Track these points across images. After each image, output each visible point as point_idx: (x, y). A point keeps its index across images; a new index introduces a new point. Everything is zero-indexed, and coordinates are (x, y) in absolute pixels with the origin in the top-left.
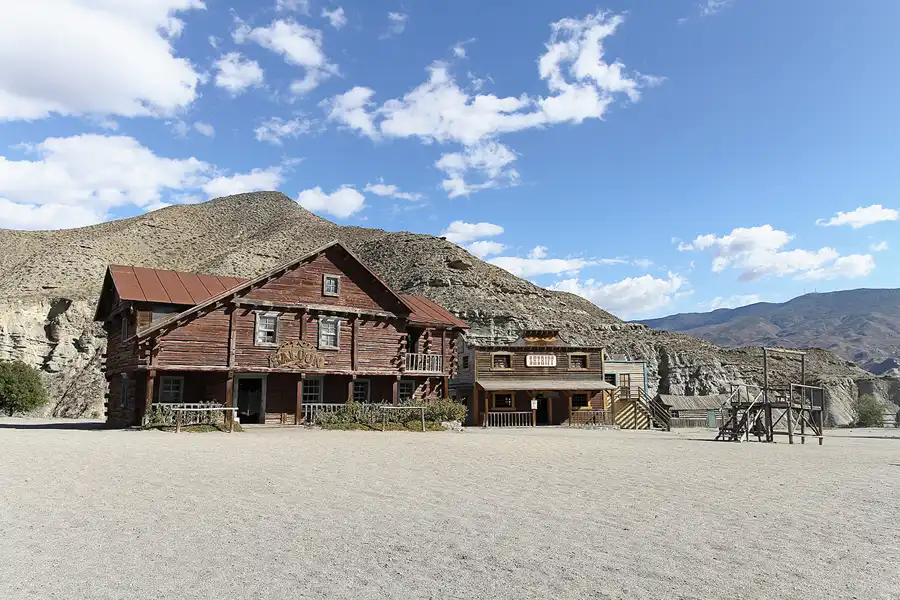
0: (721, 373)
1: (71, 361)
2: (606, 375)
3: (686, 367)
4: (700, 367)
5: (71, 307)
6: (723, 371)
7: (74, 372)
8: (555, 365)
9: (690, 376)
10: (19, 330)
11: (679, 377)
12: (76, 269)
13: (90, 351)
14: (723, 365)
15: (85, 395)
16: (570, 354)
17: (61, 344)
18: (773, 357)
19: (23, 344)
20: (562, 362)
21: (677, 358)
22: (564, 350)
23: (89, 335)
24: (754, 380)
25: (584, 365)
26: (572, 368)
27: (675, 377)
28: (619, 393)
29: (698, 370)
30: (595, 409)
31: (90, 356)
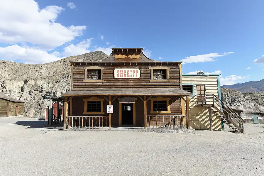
0: (244, 100)
1: (27, 98)
2: (184, 86)
3: (230, 98)
4: (235, 98)
5: (28, 82)
6: (245, 99)
7: (27, 101)
8: (139, 76)
9: (232, 101)
10: (12, 89)
11: (227, 101)
12: (38, 73)
13: (33, 95)
14: (244, 97)
15: (28, 108)
16: (152, 68)
17: (25, 93)
18: (262, 95)
19: (12, 93)
20: (145, 75)
21: (226, 95)
22: (146, 64)
23: (33, 90)
24: (257, 102)
25: (165, 77)
26: (154, 79)
27: (226, 102)
28: (196, 100)
29: (235, 99)
30: (174, 112)
31: (32, 97)
